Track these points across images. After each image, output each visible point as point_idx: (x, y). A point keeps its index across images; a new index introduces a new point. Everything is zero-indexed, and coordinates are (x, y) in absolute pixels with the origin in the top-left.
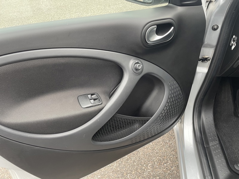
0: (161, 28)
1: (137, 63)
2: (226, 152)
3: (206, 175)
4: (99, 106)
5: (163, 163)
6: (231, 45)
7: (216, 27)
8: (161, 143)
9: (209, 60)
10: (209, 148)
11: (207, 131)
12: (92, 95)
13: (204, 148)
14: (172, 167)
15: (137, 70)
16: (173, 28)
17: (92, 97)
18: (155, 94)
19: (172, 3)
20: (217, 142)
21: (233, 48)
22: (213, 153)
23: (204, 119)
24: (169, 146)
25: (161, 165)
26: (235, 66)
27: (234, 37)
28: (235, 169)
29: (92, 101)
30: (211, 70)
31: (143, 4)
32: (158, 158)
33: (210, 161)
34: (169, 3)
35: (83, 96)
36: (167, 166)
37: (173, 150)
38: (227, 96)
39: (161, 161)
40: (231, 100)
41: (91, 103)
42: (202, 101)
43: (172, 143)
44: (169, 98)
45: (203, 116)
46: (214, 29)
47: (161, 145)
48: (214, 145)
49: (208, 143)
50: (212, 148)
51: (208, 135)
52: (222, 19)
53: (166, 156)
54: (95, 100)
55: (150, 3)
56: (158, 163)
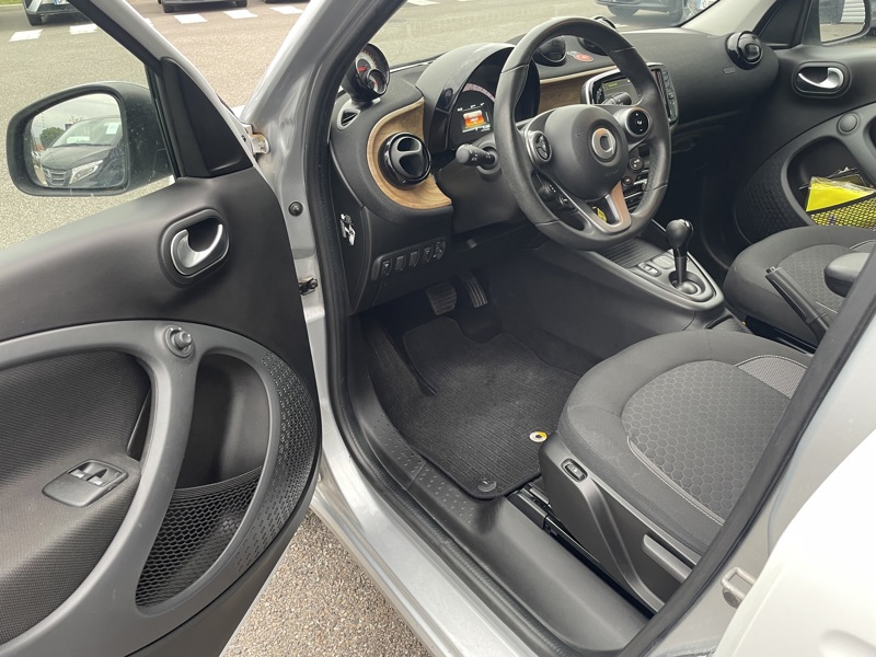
0: (199, 232)
1: (175, 332)
2: (449, 473)
3: (437, 543)
4: (123, 484)
5: (328, 630)
6: (345, 236)
7: (297, 207)
8: (294, 582)
9: (317, 285)
10: (413, 486)
11: (390, 454)
12: (82, 468)
13: (405, 495)
14: (356, 622)
15: (180, 348)
16: (221, 227)
17: (86, 475)
18: (239, 407)
19: (186, 176)
20: (424, 463)
21: (352, 239)
22: (427, 489)
23: (371, 432)
24: (320, 576)
25: (325, 637)
26: (374, 277)
27: (343, 217)
28: (483, 493)
29: (97, 481)
30: (331, 307)
31: (101, 193)
32: (306, 627)
33: (431, 511)
34: (177, 176)
35: (57, 481)
36: (344, 628)
37: (336, 578)
38: (389, 359)
39: (320, 629)
40: (402, 364)
41: (100, 486)
42: (345, 388)
43: (323, 564)
44: (281, 399)
45: (364, 423)
46: (297, 213)
47: (298, 588)
48: (418, 473)
49: (405, 478)
50: (419, 482)
51: (396, 460)
52: (302, 185)
53: (326, 605)
54: (100, 475)
55: (121, 187)
56: (314, 640)
